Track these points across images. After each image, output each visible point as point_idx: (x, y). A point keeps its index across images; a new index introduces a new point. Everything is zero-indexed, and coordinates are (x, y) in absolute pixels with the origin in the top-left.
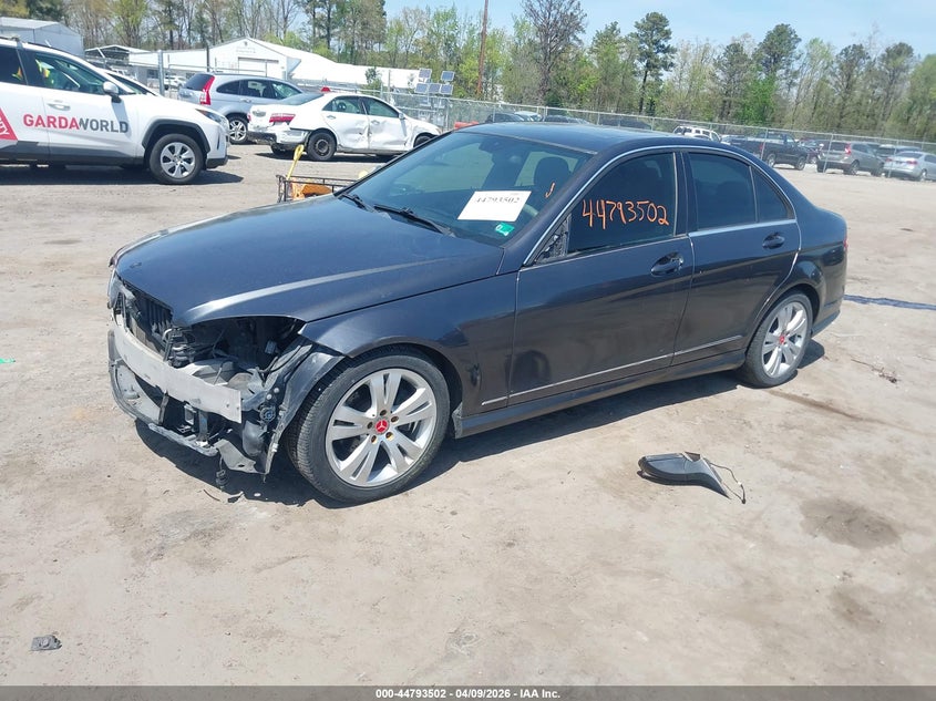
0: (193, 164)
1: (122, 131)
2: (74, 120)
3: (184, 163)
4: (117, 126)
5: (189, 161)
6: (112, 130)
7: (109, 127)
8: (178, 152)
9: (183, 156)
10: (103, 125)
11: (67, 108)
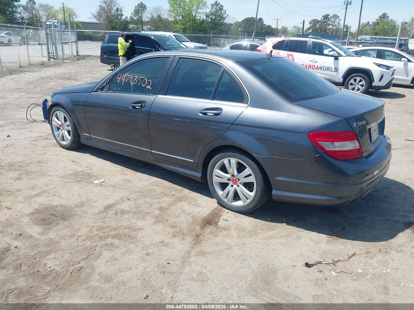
0: (364, 87)
1: (335, 71)
2: (318, 66)
3: (360, 87)
4: (333, 70)
5: (362, 86)
6: (331, 71)
7: (330, 70)
8: (358, 81)
9: (360, 83)
10: (328, 69)
11: (316, 62)
